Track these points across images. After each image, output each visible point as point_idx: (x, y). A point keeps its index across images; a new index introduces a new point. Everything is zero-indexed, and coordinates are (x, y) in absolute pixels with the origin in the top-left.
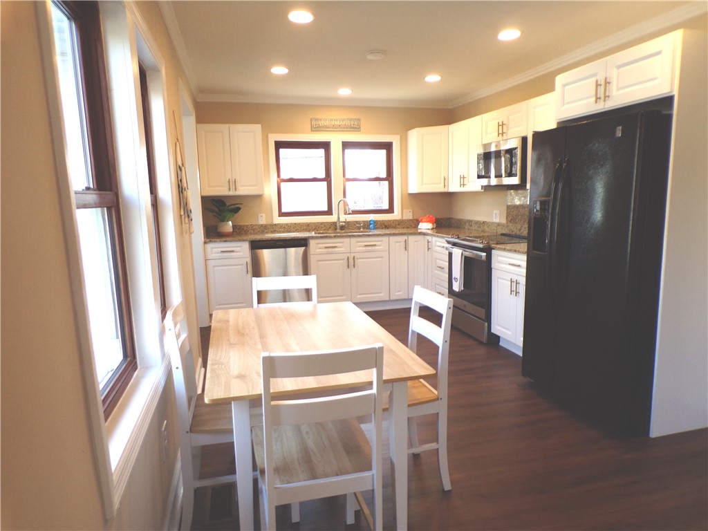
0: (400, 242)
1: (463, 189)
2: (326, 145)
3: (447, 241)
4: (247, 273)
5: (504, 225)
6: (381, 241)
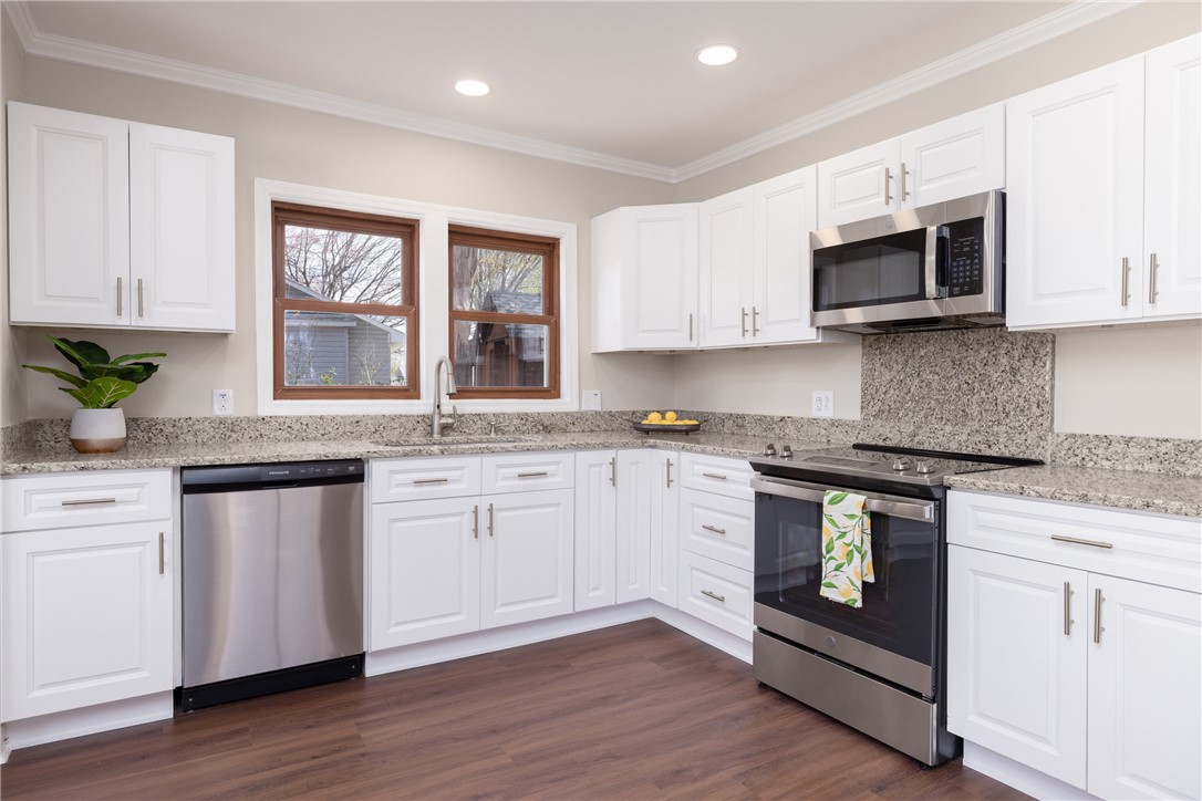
0: (601, 465)
1: (749, 341)
2: (407, 230)
3: (756, 467)
4: (162, 571)
5: (852, 425)
6: (558, 463)
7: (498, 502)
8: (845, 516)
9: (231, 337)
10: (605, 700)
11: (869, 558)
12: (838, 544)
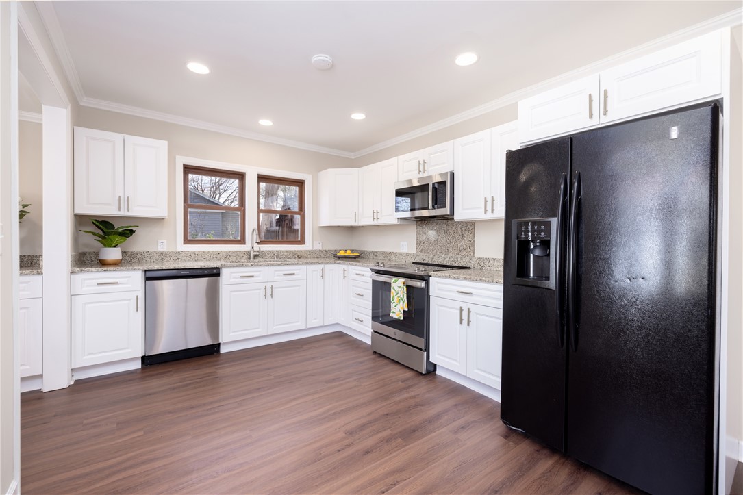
0: (317, 270)
1: (375, 223)
2: (241, 176)
3: (372, 270)
4: (137, 310)
5: (413, 255)
6: (299, 270)
7: (275, 285)
8: (398, 287)
9: (166, 220)
10: (313, 358)
11: (406, 302)
12: (396, 297)
